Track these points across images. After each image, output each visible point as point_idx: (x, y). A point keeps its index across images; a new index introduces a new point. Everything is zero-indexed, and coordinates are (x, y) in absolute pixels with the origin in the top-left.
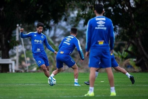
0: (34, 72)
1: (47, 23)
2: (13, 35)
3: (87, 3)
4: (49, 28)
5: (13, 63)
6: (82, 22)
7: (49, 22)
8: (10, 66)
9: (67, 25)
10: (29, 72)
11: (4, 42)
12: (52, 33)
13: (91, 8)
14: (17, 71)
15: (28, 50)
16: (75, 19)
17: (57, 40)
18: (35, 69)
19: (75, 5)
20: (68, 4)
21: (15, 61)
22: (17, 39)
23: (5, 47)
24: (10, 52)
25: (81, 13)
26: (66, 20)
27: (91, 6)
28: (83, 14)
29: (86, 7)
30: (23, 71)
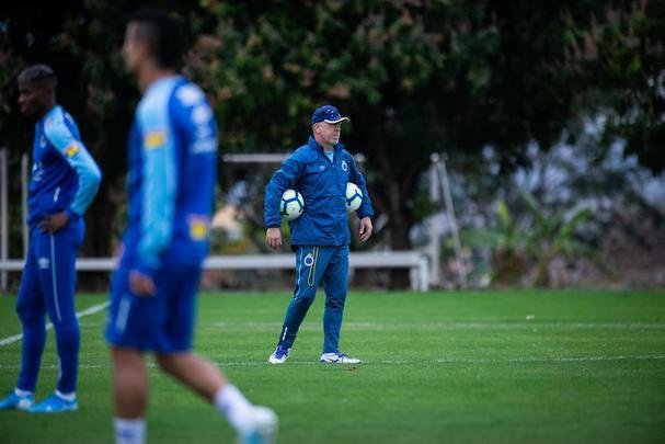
0: (482, 290)
1: (519, 150)
2: (422, 187)
3: (633, 96)
4: (526, 164)
5: (423, 263)
6: (618, 147)
7: (525, 148)
8: (414, 274)
9: (576, 155)
10: (470, 289)
11: (395, 205)
12: (535, 178)
13: (645, 107)
14: (434, 288)
15: (465, 229)
16: (599, 139)
17: (549, 198)
18: (485, 281)
19: (597, 101)
20: (578, 98)
21: (429, 259)
22: (434, 195)
23: (399, 220)
24: (415, 234)
25: (617, 121)
26: (571, 141)
27: (643, 101)
28: (621, 125)
29: (630, 105)
30: (450, 286)
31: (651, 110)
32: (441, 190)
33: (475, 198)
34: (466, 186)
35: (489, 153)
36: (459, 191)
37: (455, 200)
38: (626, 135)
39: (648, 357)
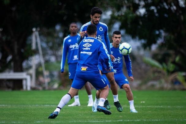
0: (55, 89)
2: (28, 42)
3: (123, 2)
5: (28, 78)
8: (24, 82)
10: (49, 89)
11: (16, 51)
13: (128, 7)
14: (33, 89)
15: (47, 62)
18: (56, 86)
19: (107, 5)
20: (99, 3)
21: (31, 76)
22: (34, 47)
23: (17, 58)
24: (24, 64)
25: (116, 14)
27: (128, 5)
28: (118, 16)
29: (122, 6)
30: (41, 88)
31: (132, 9)
32: (37, 44)
33: (51, 48)
34: (47, 43)
35: (58, 28)
36: (44, 45)
37: (43, 49)
38: (120, 20)
39: (132, 120)
